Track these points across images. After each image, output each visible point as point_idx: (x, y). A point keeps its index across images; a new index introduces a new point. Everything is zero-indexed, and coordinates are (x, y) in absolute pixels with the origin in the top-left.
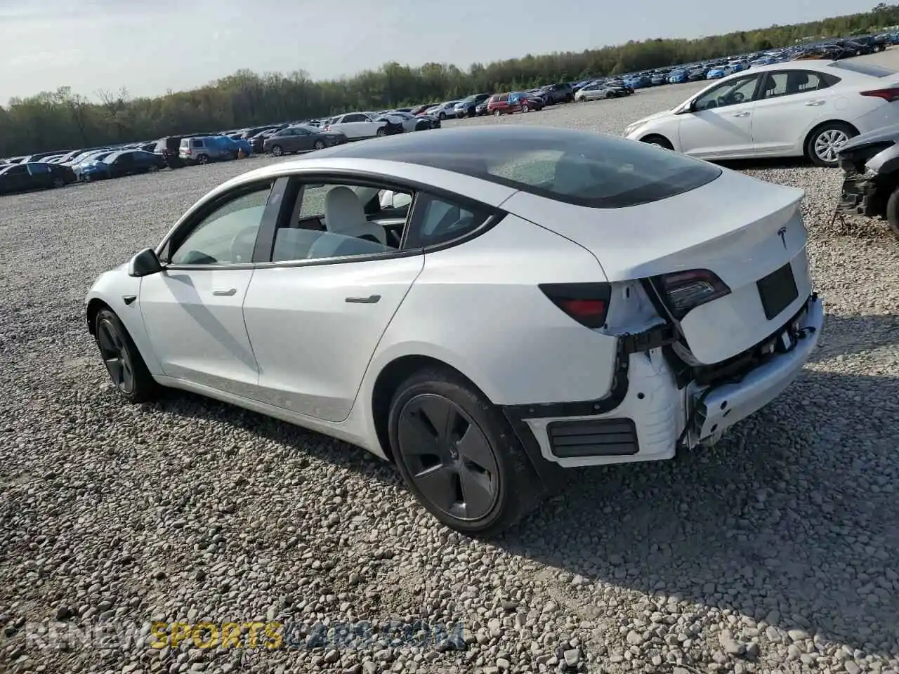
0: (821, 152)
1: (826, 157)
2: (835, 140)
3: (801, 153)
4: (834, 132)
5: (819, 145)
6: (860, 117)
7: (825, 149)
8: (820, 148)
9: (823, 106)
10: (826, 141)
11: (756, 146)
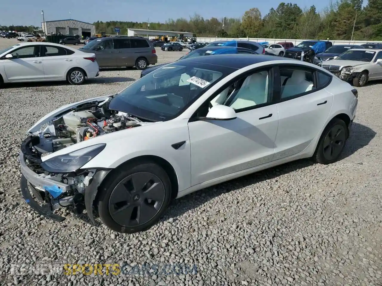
0: (73, 79)
1: (75, 81)
2: (78, 74)
3: (65, 80)
4: (77, 72)
5: (72, 76)
6: (86, 67)
7: (75, 78)
8: (73, 77)
9: (72, 61)
10: (75, 75)
11: (46, 76)
